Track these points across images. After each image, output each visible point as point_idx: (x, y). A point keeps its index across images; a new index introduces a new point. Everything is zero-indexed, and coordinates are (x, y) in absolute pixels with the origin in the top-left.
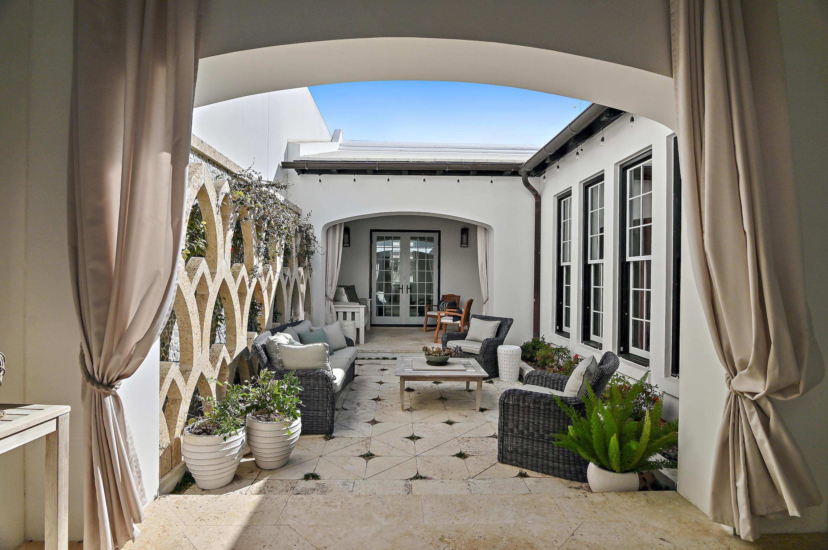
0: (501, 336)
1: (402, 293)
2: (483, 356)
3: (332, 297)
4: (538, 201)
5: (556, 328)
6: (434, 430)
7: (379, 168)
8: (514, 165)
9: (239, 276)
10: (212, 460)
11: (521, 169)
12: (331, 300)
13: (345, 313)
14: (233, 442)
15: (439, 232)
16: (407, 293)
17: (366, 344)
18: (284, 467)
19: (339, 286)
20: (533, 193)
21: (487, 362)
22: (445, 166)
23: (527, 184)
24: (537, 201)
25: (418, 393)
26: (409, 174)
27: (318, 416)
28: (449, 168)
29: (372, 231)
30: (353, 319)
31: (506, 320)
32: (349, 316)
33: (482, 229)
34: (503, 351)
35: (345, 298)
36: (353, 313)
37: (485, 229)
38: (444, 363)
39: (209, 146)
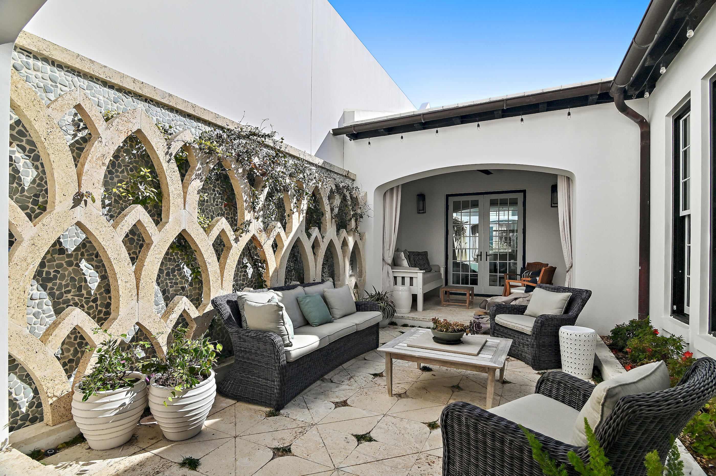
0: (570, 314)
1: (481, 260)
2: (536, 337)
3: (390, 261)
4: (645, 129)
5: (672, 308)
6: (403, 432)
7: (424, 120)
8: (600, 85)
9: (215, 228)
10: (87, 420)
11: (612, 88)
12: (388, 264)
13: (403, 278)
14: (107, 402)
15: (524, 192)
16: (486, 260)
17: (425, 312)
18: (184, 441)
19: (397, 250)
20: (635, 119)
21: (544, 346)
22: (501, 103)
23: (624, 109)
24: (643, 131)
25: (433, 375)
26: (462, 123)
27: (267, 386)
28: (507, 105)
29: (448, 196)
30: (411, 284)
31: (580, 292)
32: (407, 281)
33: (563, 177)
34: (566, 334)
35: (405, 263)
36: (411, 278)
37: (568, 179)
38: (457, 341)
39: (183, 100)
